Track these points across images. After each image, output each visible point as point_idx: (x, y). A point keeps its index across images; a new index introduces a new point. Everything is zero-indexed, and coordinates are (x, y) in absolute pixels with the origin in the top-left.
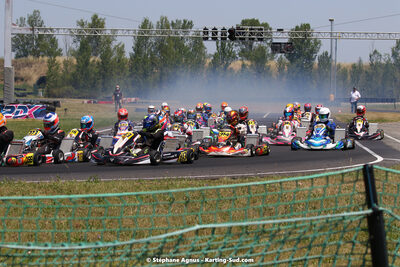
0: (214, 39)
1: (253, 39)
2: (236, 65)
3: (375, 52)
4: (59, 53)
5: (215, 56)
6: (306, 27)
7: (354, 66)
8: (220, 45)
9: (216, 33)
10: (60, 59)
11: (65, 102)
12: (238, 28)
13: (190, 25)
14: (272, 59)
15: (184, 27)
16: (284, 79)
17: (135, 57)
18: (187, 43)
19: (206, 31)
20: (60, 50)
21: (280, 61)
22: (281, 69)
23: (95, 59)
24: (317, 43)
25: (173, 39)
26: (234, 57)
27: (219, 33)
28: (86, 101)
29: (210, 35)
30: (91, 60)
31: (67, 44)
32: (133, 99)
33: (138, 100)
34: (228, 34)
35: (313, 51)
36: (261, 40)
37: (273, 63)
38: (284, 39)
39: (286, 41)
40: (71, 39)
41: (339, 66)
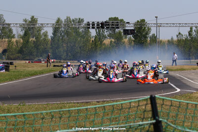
0: (93, 28)
1: (114, 28)
2: (107, 41)
3: (179, 33)
4: (13, 37)
5: (96, 37)
6: (143, 21)
7: (169, 41)
8: (98, 31)
9: (94, 25)
10: (14, 40)
11: (16, 62)
12: (106, 22)
13: (82, 20)
14: (126, 38)
15: (79, 22)
16: (132, 49)
17: (53, 38)
18: (81, 30)
19: (88, 24)
20: (14, 35)
21: (130, 39)
22: (130, 43)
23: (32, 39)
24: (149, 29)
25: (74, 28)
26: (105, 37)
27: (96, 25)
28: (27, 62)
29: (91, 26)
30: (30, 40)
31: (18, 32)
32: (52, 60)
33: (55, 60)
34: (100, 25)
35: (147, 34)
36: (118, 28)
37: (126, 40)
38: (130, 27)
39: (133, 28)
40: (20, 29)
41: (161, 41)
